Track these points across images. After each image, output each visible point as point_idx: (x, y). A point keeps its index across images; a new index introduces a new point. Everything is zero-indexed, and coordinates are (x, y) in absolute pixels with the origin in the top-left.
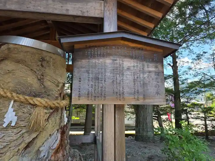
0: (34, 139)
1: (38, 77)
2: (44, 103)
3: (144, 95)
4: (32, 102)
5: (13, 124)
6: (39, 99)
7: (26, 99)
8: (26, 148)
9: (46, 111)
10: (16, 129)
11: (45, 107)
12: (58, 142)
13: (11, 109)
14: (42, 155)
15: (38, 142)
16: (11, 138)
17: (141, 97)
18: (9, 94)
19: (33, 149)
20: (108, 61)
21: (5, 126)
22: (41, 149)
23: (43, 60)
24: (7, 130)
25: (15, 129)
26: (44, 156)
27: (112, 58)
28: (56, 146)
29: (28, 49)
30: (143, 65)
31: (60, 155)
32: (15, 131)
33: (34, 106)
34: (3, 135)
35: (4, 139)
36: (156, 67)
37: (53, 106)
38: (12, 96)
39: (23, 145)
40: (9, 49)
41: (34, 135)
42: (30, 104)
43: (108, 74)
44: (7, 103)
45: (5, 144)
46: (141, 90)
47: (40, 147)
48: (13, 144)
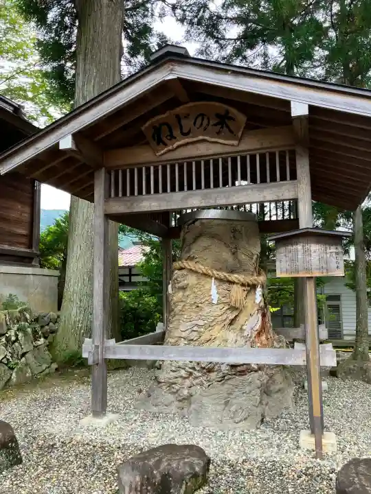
0: (236, 317)
1: (232, 251)
2: (242, 280)
3: (327, 270)
4: (230, 279)
6: (236, 275)
7: (225, 276)
8: (231, 324)
9: (243, 288)
11: (243, 285)
12: (260, 323)
13: (213, 286)
14: (246, 333)
15: (240, 321)
16: (217, 313)
17: (325, 271)
19: (237, 325)
20: (299, 247)
22: (244, 327)
23: (234, 231)
26: (248, 335)
27: (302, 244)
28: (258, 327)
29: (220, 222)
30: (326, 248)
31: (263, 338)
33: (233, 283)
35: (211, 314)
36: (336, 248)
37: (251, 283)
38: (213, 274)
39: (228, 321)
40: (202, 224)
41: (235, 313)
42: (230, 281)
43: (299, 257)
45: (213, 318)
46: (324, 266)
47: (242, 325)
48: (219, 319)
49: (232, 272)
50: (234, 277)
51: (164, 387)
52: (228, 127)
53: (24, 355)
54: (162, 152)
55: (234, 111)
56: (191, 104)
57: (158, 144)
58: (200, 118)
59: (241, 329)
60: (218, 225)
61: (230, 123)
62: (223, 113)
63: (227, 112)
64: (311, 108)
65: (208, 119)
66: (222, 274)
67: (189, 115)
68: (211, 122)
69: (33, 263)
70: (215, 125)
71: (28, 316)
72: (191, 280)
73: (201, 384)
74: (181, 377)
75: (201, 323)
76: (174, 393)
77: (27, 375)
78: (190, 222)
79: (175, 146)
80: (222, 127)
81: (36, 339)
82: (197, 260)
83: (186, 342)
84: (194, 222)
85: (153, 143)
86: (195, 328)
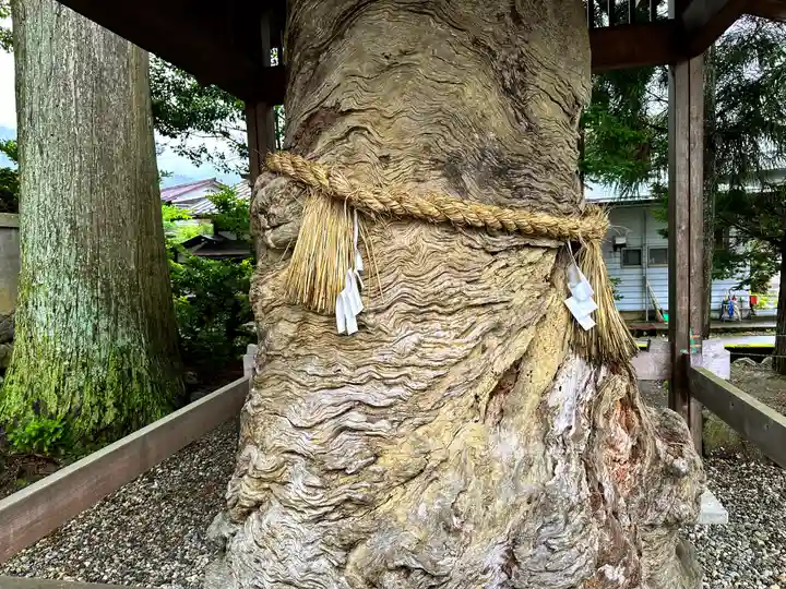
0: (521, 358)
1: (503, 79)
10: (456, 316)
14: (560, 425)
16: (446, 351)
19: (525, 395)
24: (425, 320)
25: (450, 314)
26: (570, 428)
32: (453, 321)
34: (414, 339)
35: (423, 357)
45: (430, 374)
48: (455, 376)
59: (542, 406)
75: (377, 395)
83: (316, 481)
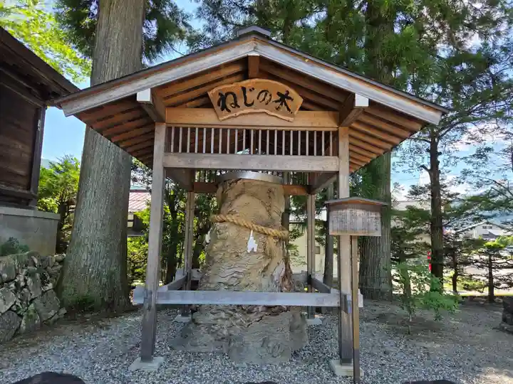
0: (269, 264)
1: (267, 209)
2: (275, 233)
3: (368, 231)
4: (266, 232)
5: (255, 250)
6: (271, 229)
7: (262, 229)
8: (264, 271)
9: (274, 241)
11: (275, 237)
12: (284, 271)
13: (251, 238)
14: (275, 279)
15: (271, 268)
18: (250, 225)
19: (268, 273)
21: (249, 251)
23: (270, 191)
24: (251, 255)
25: (256, 254)
26: (277, 280)
27: (350, 209)
28: (283, 274)
29: (258, 183)
30: (368, 213)
31: (286, 283)
32: (256, 256)
33: (268, 235)
36: (376, 214)
38: (252, 227)
39: (262, 269)
40: (244, 183)
41: (268, 261)
42: (265, 234)
43: (348, 219)
44: (248, 233)
46: (367, 228)
47: (273, 273)
49: (267, 225)
50: (268, 230)
51: (202, 328)
52: (286, 105)
53: (32, 301)
54: (225, 117)
55: (293, 93)
56: (257, 80)
57: (222, 110)
58: (264, 93)
59: (272, 275)
60: (258, 185)
61: (288, 102)
62: (284, 93)
63: (288, 92)
64: (371, 102)
65: (270, 95)
66: (260, 228)
67: (253, 89)
68: (273, 99)
69: (30, 205)
70: (276, 102)
71: (36, 261)
72: (231, 232)
73: (241, 325)
74: (222, 318)
75: (240, 270)
76: (213, 333)
77: (36, 322)
78: (233, 180)
79: (238, 114)
80: (281, 104)
81: (43, 284)
82: (238, 214)
83: (226, 287)
84: (236, 181)
85: (218, 109)
86: (235, 275)
